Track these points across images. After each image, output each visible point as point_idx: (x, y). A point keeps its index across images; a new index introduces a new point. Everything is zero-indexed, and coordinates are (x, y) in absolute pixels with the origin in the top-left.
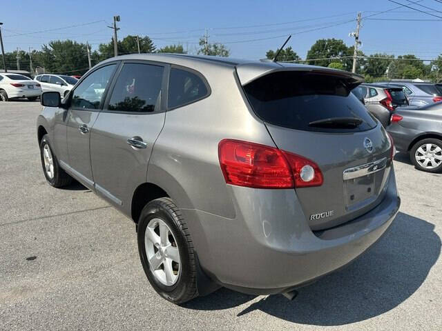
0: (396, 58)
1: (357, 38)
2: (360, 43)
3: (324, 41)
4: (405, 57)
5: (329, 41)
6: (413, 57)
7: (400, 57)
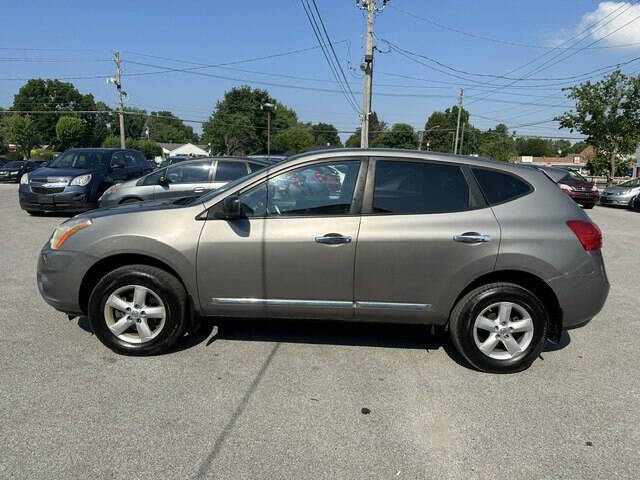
0: (149, 114)
1: (119, 87)
2: (125, 94)
3: (41, 82)
4: (160, 113)
5: (50, 82)
6: (169, 114)
7: (153, 113)
